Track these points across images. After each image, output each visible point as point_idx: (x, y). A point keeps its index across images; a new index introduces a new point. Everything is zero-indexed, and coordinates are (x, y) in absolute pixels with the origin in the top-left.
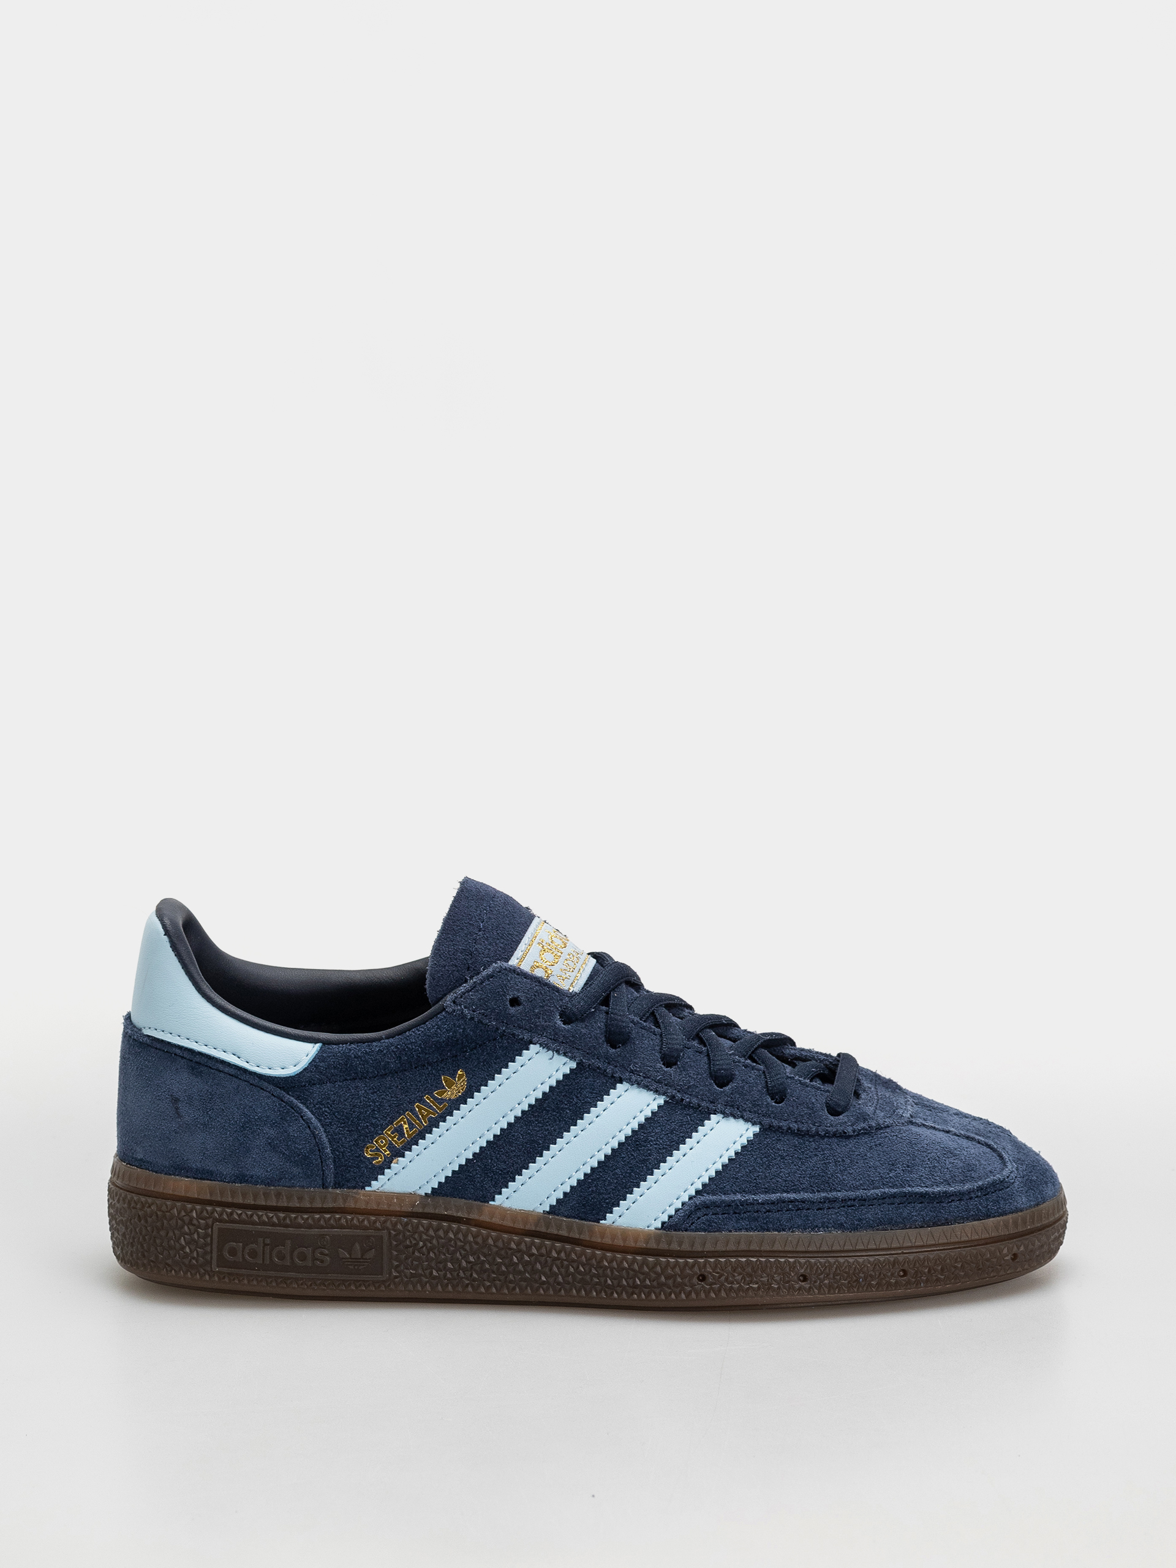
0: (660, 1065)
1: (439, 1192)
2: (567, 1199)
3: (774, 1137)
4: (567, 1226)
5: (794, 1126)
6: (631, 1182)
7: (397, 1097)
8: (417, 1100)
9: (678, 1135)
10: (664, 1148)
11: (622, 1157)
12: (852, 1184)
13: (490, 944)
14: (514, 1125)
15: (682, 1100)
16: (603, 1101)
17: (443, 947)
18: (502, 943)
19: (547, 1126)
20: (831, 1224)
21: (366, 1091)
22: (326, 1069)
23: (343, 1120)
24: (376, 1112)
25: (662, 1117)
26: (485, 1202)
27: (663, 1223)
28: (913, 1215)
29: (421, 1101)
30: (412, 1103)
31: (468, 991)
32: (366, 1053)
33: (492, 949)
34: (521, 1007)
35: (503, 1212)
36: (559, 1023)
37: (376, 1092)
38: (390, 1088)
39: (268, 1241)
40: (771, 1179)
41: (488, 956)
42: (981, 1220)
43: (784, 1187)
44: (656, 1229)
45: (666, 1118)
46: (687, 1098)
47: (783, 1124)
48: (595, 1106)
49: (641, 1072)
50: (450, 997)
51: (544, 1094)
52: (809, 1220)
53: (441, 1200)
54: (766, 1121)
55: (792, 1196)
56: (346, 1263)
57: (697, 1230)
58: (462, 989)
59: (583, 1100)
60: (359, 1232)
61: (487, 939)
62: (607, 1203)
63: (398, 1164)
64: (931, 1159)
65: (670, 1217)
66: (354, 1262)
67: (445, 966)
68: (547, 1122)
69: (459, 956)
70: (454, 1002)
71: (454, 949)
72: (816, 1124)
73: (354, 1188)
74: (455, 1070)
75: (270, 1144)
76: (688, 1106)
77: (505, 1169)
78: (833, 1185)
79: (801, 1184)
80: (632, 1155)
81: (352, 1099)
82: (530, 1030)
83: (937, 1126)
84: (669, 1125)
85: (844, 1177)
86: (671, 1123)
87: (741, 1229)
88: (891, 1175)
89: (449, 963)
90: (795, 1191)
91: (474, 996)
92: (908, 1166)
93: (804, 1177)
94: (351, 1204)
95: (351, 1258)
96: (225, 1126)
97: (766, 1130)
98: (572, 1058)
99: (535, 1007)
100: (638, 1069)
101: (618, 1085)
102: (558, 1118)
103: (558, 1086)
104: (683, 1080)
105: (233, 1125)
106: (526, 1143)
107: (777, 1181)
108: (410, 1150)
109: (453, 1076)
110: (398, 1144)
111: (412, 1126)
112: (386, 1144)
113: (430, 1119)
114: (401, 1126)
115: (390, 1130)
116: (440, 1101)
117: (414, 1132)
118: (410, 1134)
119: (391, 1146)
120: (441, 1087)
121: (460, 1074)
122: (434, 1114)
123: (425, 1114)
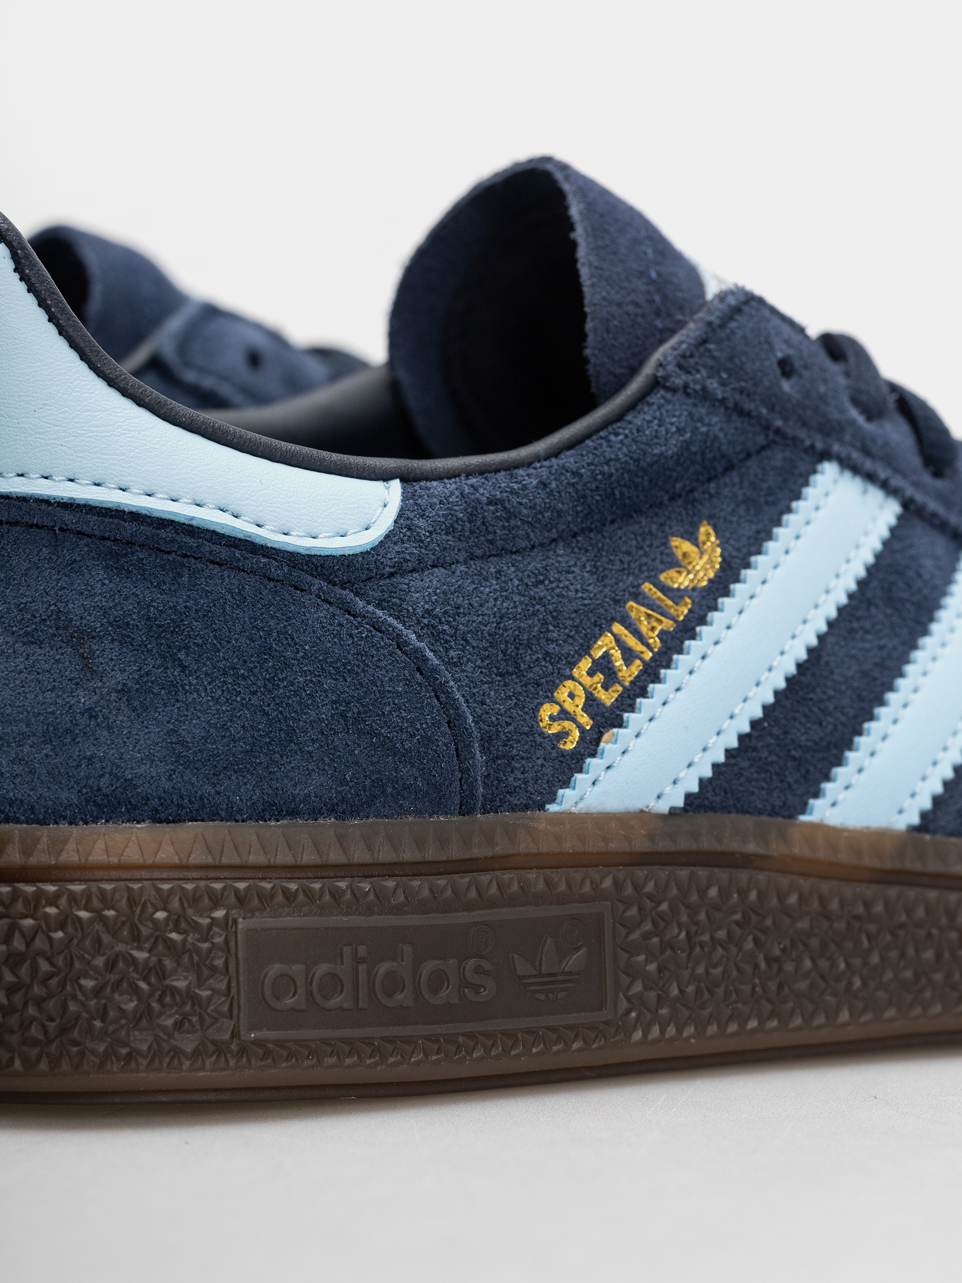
7: (588, 592)
8: (630, 594)
21: (521, 580)
22: (431, 533)
23: (485, 649)
24: (551, 628)
26: (789, 816)
29: (637, 596)
30: (619, 602)
31: (703, 342)
32: (511, 493)
34: (797, 379)
36: (858, 418)
37: (542, 582)
38: (568, 572)
39: (362, 951)
53: (702, 820)
56: (531, 988)
63: (612, 744)
66: (543, 984)
70: (681, 366)
73: (526, 807)
74: (694, 524)
75: (343, 715)
81: (496, 600)
82: (820, 430)
91: (716, 351)
94: (524, 845)
95: (540, 975)
96: (225, 682)
98: (893, 494)
99: (816, 381)
105: (244, 678)
108: (632, 708)
109: (692, 537)
110: (607, 698)
111: (629, 655)
112: (581, 701)
113: (662, 635)
114: (606, 656)
115: (585, 664)
116: (677, 595)
117: (636, 668)
118: (628, 673)
119: (591, 704)
120: (673, 563)
121: (705, 531)
122: (669, 624)
123: (652, 625)
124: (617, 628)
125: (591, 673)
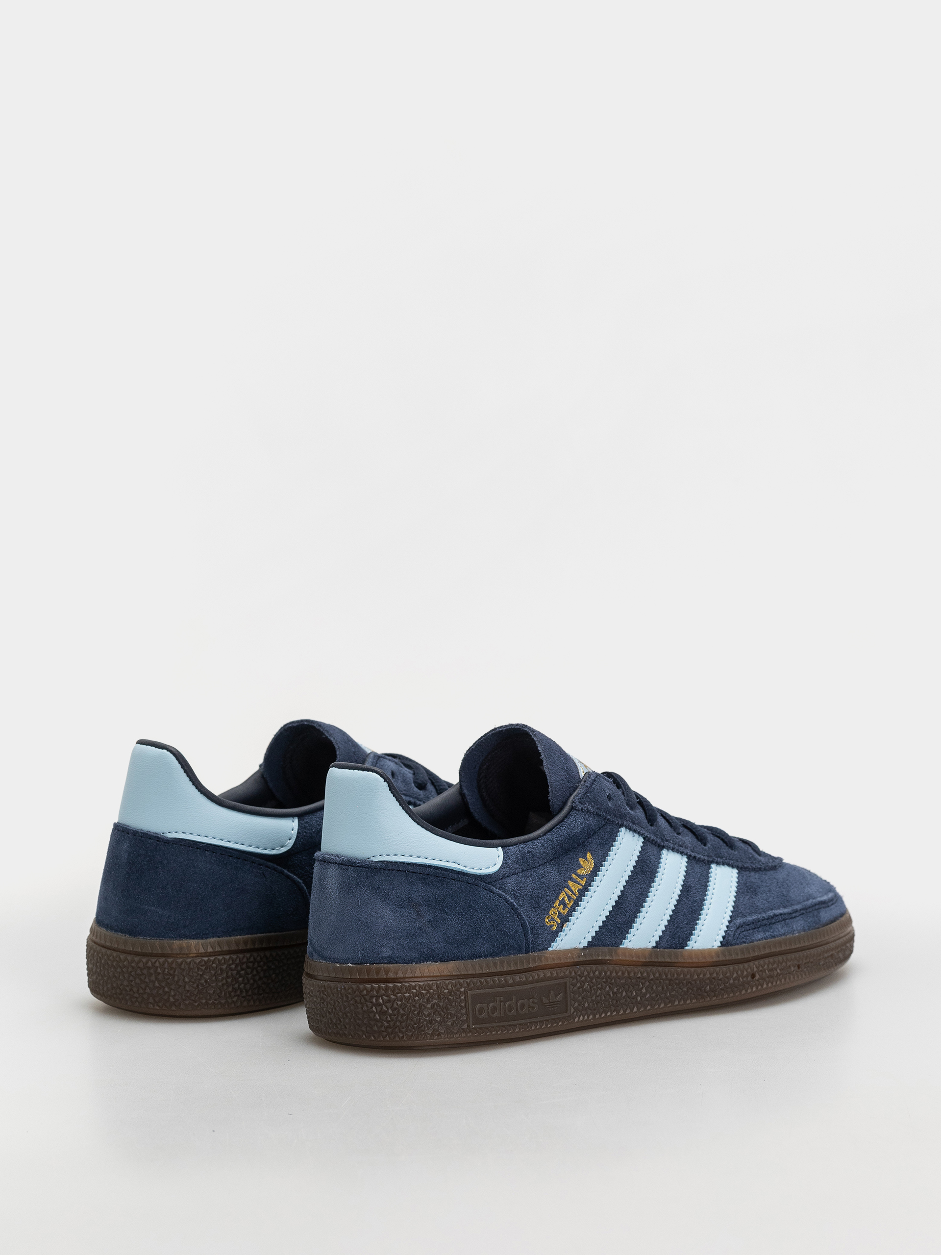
0: (676, 835)
1: (591, 944)
3: (747, 875)
4: (668, 955)
9: (703, 880)
10: (700, 891)
14: (626, 887)
15: (695, 857)
16: (661, 864)
19: (641, 885)
21: (538, 877)
23: (530, 900)
24: (547, 891)
26: (617, 946)
27: (721, 942)
29: (571, 879)
30: (565, 881)
31: (586, 793)
32: (533, 848)
34: (613, 801)
35: (630, 951)
36: (629, 811)
37: (544, 877)
38: (551, 873)
39: (502, 999)
40: (762, 902)
44: (718, 947)
46: (697, 855)
47: (747, 865)
48: (659, 867)
49: (671, 840)
51: (636, 862)
53: (593, 949)
54: (738, 864)
56: (548, 1007)
57: (741, 943)
58: (580, 793)
59: (653, 864)
60: (553, 982)
62: (686, 934)
63: (567, 926)
65: (724, 937)
66: (551, 1005)
67: (558, 781)
68: (641, 882)
73: (543, 950)
74: (585, 853)
75: (493, 925)
76: (699, 860)
77: (626, 920)
79: (777, 903)
81: (531, 884)
82: (620, 817)
84: (696, 875)
86: (696, 873)
91: (590, 796)
94: (544, 962)
95: (550, 1003)
96: (459, 917)
97: (741, 870)
98: (642, 834)
99: (617, 801)
100: (669, 839)
101: (664, 851)
102: (645, 878)
103: (640, 855)
104: (690, 843)
105: (464, 915)
106: (634, 899)
108: (571, 915)
109: (585, 857)
110: (564, 913)
111: (570, 898)
112: (557, 914)
113: (579, 891)
114: (563, 899)
115: (557, 903)
116: (582, 877)
117: (572, 902)
118: (570, 904)
119: (560, 915)
120: (580, 867)
121: (589, 855)
122: (580, 887)
123: (575, 888)
124: (566, 890)
125: (559, 905)
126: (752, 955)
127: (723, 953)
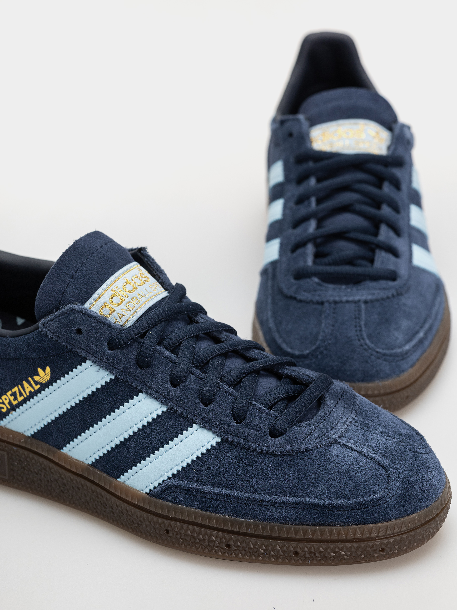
0: (168, 385)
1: (35, 436)
2: (101, 460)
3: (228, 447)
5: (241, 442)
6: (137, 459)
7: (14, 375)
8: (25, 379)
9: (170, 433)
10: (160, 441)
11: (134, 442)
12: (269, 491)
13: (76, 288)
14: (74, 407)
15: (177, 411)
16: (128, 403)
17: (46, 287)
18: (86, 288)
19: (93, 412)
20: (250, 515)
24: (3, 381)
25: (163, 420)
26: (58, 449)
27: (150, 490)
28: (307, 517)
30: (22, 380)
31: (52, 320)
33: (77, 292)
34: (82, 335)
35: (66, 457)
36: (107, 350)
38: (10, 368)
40: (218, 477)
41: (73, 297)
42: (357, 525)
43: (225, 484)
44: (146, 493)
45: (165, 421)
46: (180, 410)
47: (235, 440)
48: (123, 405)
49: (154, 388)
50: (43, 320)
51: (93, 392)
52: (236, 510)
53: (34, 441)
54: (225, 436)
55: (228, 492)
57: (167, 500)
58: (49, 318)
59: (116, 400)
61: (75, 285)
62: (122, 469)
63: (14, 414)
64: (330, 479)
65: (155, 488)
67: (45, 300)
68: (94, 410)
69: (54, 295)
70: (44, 325)
71: (52, 289)
72: (257, 443)
74: (45, 366)
76: (180, 415)
77: (69, 433)
78: (256, 489)
79: (236, 484)
80: (140, 442)
82: (87, 351)
83: (354, 447)
84: (166, 426)
85: (265, 484)
86: (168, 425)
87: (193, 507)
88: (298, 488)
89: (48, 298)
90: (231, 489)
91: (54, 324)
92: (312, 483)
93: (239, 480)
97: (224, 441)
98: (112, 373)
99: (90, 337)
100: (153, 386)
101: (140, 394)
102: (100, 408)
103: (102, 389)
104: (180, 398)
106: (81, 420)
107: (222, 479)
108: (19, 408)
110: (15, 403)
111: (21, 395)
112: (8, 401)
113: (30, 392)
114: (15, 392)
116: (36, 383)
117: (22, 398)
118: (20, 399)
119: (10, 403)
120: (38, 375)
121: (48, 369)
122: (33, 390)
123: (28, 389)
124: (20, 386)
125: (11, 395)
126: (173, 515)
127: (145, 500)
